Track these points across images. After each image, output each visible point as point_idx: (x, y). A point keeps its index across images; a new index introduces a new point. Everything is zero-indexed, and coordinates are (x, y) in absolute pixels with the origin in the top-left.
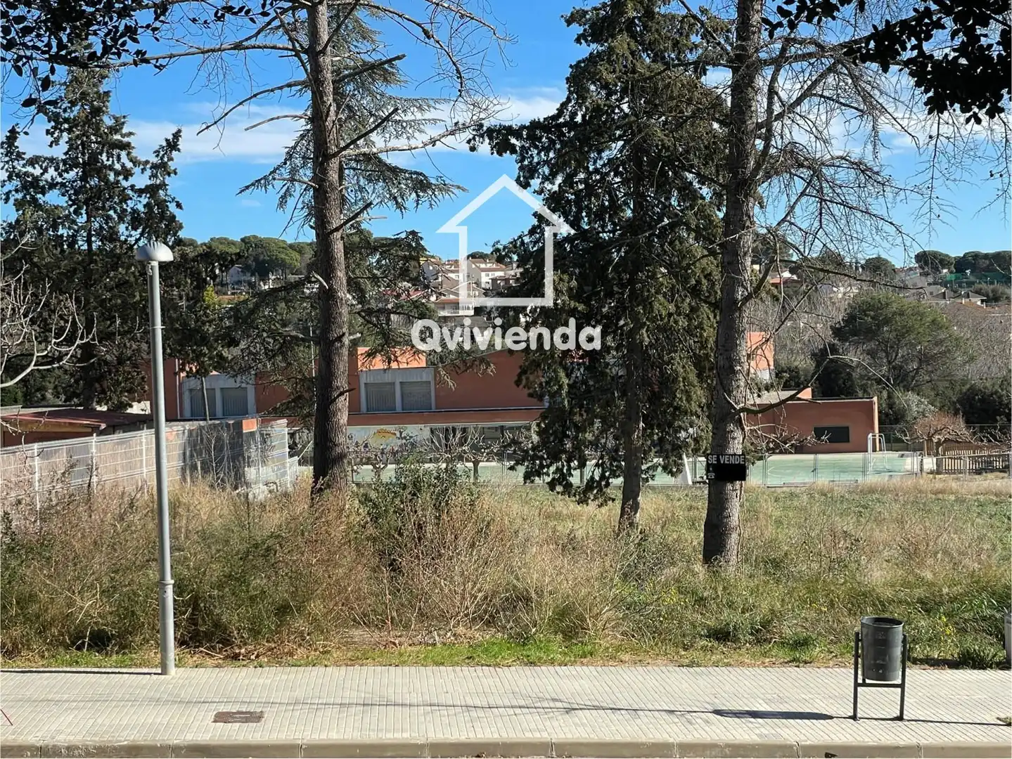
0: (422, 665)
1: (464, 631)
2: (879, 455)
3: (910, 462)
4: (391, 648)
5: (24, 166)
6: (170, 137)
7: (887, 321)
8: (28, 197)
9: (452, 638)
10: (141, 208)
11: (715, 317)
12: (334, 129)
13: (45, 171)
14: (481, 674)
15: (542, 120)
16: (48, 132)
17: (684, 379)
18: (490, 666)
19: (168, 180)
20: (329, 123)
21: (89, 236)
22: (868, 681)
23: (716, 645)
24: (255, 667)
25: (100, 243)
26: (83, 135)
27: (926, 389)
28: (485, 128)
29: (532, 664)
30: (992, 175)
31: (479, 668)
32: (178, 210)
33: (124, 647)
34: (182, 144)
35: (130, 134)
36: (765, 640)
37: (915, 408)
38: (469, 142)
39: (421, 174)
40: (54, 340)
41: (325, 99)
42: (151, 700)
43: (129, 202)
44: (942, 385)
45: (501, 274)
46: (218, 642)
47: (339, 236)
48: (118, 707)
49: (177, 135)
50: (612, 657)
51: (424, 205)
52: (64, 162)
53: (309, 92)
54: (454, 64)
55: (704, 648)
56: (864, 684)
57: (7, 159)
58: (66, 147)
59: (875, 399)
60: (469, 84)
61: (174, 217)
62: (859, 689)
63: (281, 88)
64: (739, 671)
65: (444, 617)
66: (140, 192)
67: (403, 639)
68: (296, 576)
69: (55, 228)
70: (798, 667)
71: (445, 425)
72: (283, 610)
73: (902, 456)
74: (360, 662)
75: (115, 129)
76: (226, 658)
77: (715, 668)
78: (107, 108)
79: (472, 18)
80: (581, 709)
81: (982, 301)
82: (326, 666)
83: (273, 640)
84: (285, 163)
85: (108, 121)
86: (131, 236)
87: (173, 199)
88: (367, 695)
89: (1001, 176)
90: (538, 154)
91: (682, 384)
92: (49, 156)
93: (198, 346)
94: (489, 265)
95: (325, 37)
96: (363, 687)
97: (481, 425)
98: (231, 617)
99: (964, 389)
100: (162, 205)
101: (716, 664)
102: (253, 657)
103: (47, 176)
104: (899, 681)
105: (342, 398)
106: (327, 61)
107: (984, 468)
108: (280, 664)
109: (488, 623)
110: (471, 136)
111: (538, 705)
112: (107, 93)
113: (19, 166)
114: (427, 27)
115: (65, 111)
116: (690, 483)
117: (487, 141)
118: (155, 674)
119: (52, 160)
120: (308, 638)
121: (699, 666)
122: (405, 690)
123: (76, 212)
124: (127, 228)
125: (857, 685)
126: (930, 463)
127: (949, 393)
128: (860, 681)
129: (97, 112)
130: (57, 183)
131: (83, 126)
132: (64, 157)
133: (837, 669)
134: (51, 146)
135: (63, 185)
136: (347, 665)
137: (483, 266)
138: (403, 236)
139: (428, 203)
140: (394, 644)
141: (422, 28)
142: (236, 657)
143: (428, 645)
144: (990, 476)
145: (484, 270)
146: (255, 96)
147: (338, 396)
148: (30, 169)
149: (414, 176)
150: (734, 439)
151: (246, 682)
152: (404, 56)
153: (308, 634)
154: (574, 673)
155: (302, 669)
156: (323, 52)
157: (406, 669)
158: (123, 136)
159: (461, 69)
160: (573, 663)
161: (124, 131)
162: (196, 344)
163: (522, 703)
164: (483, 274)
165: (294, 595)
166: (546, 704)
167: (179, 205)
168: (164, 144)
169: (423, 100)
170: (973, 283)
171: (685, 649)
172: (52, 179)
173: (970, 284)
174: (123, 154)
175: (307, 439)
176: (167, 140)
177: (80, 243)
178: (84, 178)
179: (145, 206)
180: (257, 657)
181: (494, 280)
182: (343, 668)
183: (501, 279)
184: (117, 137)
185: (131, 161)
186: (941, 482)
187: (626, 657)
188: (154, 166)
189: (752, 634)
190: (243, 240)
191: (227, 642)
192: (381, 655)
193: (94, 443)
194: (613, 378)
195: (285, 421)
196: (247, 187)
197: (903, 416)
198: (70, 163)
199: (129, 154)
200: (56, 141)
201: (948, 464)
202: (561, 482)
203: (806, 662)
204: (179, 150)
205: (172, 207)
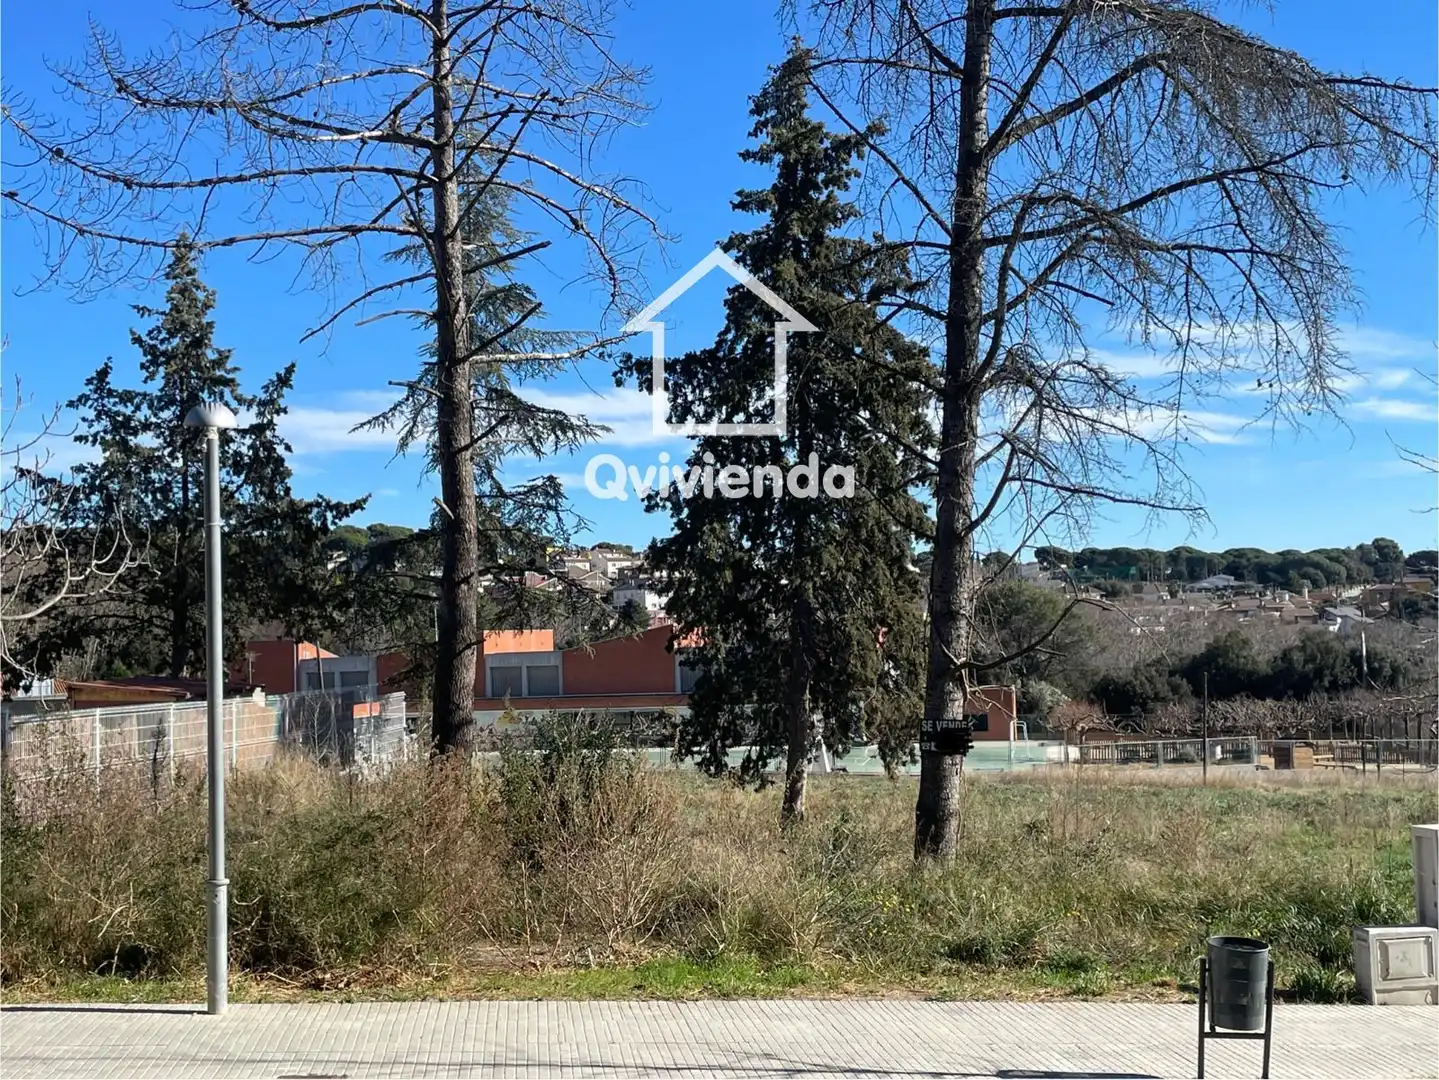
0: (575, 999)
1: (627, 947)
2: (1021, 743)
3: (1054, 751)
4: (532, 972)
5: (115, 404)
6: (282, 372)
7: (1018, 611)
8: (117, 438)
9: (612, 957)
10: (244, 450)
11: (891, 575)
12: (464, 328)
13: (138, 408)
14: (657, 1013)
15: (698, 353)
16: (143, 366)
17: (858, 643)
18: (668, 1000)
19: (276, 419)
20: (457, 321)
21: (185, 482)
22: (1219, 1030)
23: (963, 968)
24: (341, 1002)
25: (197, 490)
26: (182, 369)
27: (1058, 678)
28: (634, 361)
29: (726, 996)
30: (1260, 385)
31: (654, 1003)
32: (288, 453)
33: (164, 971)
34: (294, 379)
35: (236, 369)
36: (1024, 961)
37: (1049, 698)
38: (615, 374)
39: (561, 413)
40: (94, 562)
41: (454, 292)
42: (184, 1057)
43: (231, 445)
44: (1075, 675)
45: (629, 564)
46: (295, 964)
47: (468, 457)
48: (134, 1067)
49: (290, 370)
50: (831, 986)
51: (563, 452)
52: (160, 399)
53: (436, 325)
54: (607, 262)
55: (946, 972)
56: (1213, 1034)
57: (96, 396)
58: (163, 382)
59: (1013, 687)
60: (624, 287)
61: (283, 460)
62: (1207, 1040)
63: (400, 283)
64: (1008, 1007)
65: (598, 928)
66: (243, 432)
67: (546, 958)
68: (402, 874)
69: (146, 470)
70: (1086, 1000)
71: (574, 710)
72: (384, 921)
73: (1042, 745)
74: (488, 993)
75: (219, 362)
76: (305, 986)
77: (974, 1003)
78: (209, 340)
79: (629, 208)
80: (809, 1071)
81: (1102, 596)
82: (441, 1000)
83: (370, 961)
84: (407, 399)
85: (211, 355)
86: (233, 483)
87: (282, 441)
88: (498, 1049)
89: (1271, 386)
90: (693, 392)
91: (856, 648)
92: (141, 391)
93: (305, 606)
94: (616, 556)
95: (454, 218)
96: (492, 1036)
97: (612, 710)
98: (313, 930)
99: (1097, 679)
100: (269, 447)
101: (975, 997)
102: (341, 985)
103: (140, 416)
104: (1262, 1030)
105: (468, 652)
106: (456, 248)
107: (1130, 757)
108: (376, 995)
109: (657, 936)
110: (618, 369)
111: (746, 1064)
112: (210, 325)
113: (109, 402)
114: (576, 215)
115: (162, 342)
116: (829, 770)
117: (635, 375)
118: (199, 1012)
119: (145, 395)
120: (417, 958)
121: (953, 999)
122: (554, 1038)
123: (171, 455)
124: (228, 473)
125: (1203, 1035)
126: (1074, 752)
127: (1082, 683)
128: (1207, 1029)
129: (198, 343)
130: (151, 423)
131: (181, 360)
132: (159, 394)
133: (1138, 1004)
134: (145, 382)
135: (158, 426)
136: (470, 999)
137: (609, 556)
138: (539, 482)
139: (567, 447)
140: (535, 965)
141: (570, 216)
142: (317, 985)
143: (578, 965)
144: (1136, 765)
145: (610, 560)
146: (369, 294)
147: (464, 649)
148: (120, 408)
149: (552, 416)
150: (953, 700)
151: (327, 1025)
152: (549, 243)
153: (418, 952)
154: (787, 1011)
155: (406, 1005)
156: (452, 236)
157: (553, 1004)
158: (228, 372)
159: (615, 268)
160: (781, 995)
161: (229, 366)
162: (302, 605)
163: (723, 1061)
164: (610, 564)
165: (400, 899)
166: (756, 1063)
167: (288, 448)
168: (275, 379)
169: (564, 333)
170: (1092, 578)
171: (924, 974)
172: (146, 419)
173: (1088, 580)
174: (227, 391)
175: (426, 710)
176: (278, 375)
177: (175, 490)
178: (180, 417)
179: (249, 448)
180: (348, 984)
181: (621, 570)
182: (465, 1004)
183: (628, 568)
184: (218, 373)
185: (235, 398)
186: (1089, 770)
187: (851, 986)
188: (262, 403)
189: (1006, 952)
190: (369, 528)
191: (307, 964)
192: (518, 984)
193: (172, 711)
194: (776, 644)
195: (403, 694)
196: (362, 425)
197: (1037, 706)
198: (166, 401)
199: (232, 392)
200: (151, 377)
201: (1093, 754)
202: (714, 764)
203: (1094, 994)
204: (291, 387)
205: (280, 450)
